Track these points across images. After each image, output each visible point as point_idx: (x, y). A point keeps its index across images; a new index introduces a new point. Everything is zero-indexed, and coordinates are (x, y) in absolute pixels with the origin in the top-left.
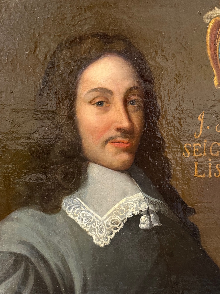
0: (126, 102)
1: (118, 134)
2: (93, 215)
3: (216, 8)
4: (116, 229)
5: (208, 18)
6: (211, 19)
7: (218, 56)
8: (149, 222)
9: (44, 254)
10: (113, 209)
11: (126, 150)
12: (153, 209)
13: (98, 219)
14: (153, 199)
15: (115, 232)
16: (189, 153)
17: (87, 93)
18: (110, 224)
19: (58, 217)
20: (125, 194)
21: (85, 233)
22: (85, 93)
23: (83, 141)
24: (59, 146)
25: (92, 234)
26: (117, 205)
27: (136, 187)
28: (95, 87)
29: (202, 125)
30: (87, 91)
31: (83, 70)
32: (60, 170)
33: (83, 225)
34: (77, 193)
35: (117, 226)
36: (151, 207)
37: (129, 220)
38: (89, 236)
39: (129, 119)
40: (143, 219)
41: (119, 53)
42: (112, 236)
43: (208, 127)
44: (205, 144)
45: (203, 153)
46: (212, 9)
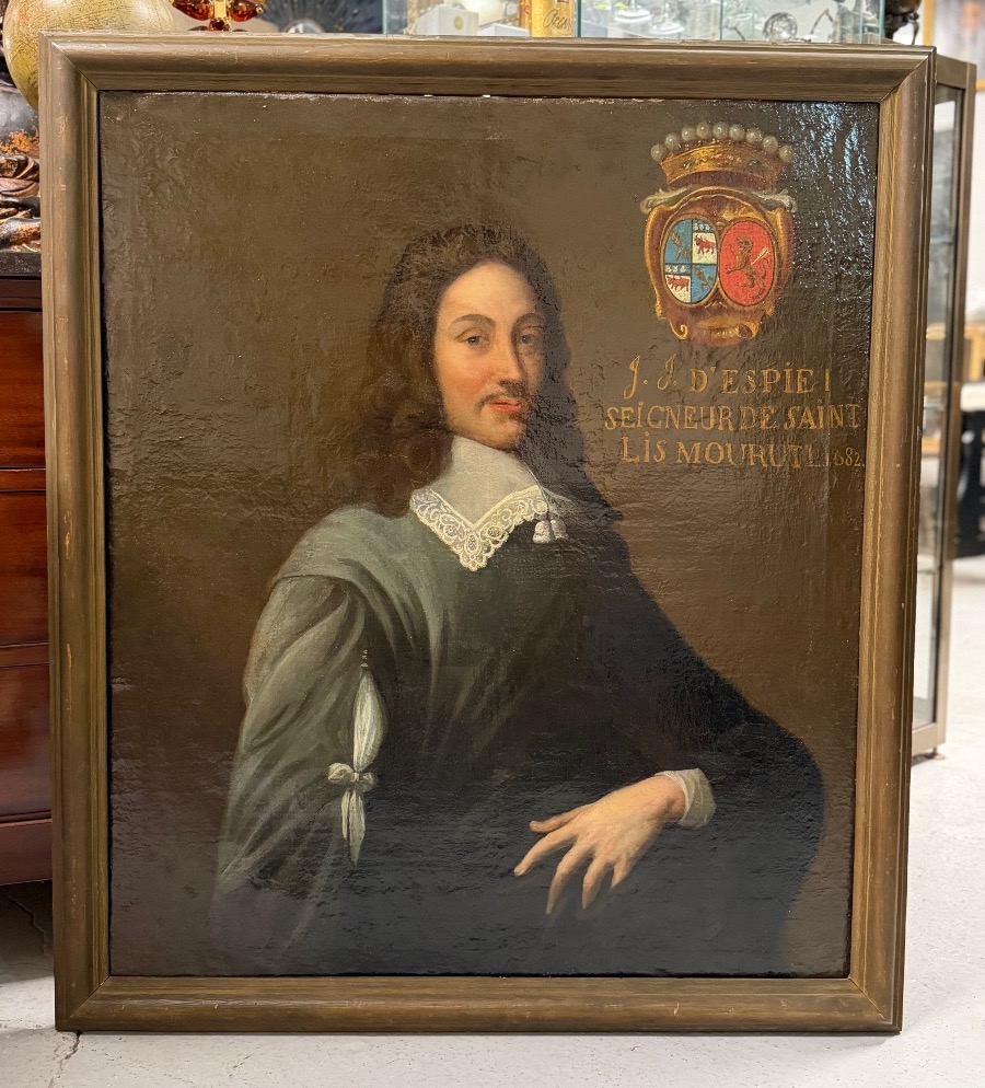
0: (516, 337)
1: (502, 390)
2: (460, 520)
3: (660, 190)
4: (496, 542)
5: (647, 207)
8: (548, 533)
9: (381, 581)
10: (492, 510)
11: (515, 416)
12: (556, 512)
13: (467, 526)
14: (556, 497)
15: (494, 547)
16: (614, 423)
17: (453, 322)
18: (486, 534)
19: (404, 522)
20: (511, 487)
21: (448, 547)
22: (450, 322)
23: (446, 400)
24: (407, 409)
25: (458, 551)
26: (499, 505)
27: (528, 476)
28: (466, 313)
29: (635, 377)
30: (454, 318)
31: (448, 285)
32: (407, 447)
33: (443, 535)
34: (435, 484)
35: (497, 538)
36: (552, 509)
37: (517, 527)
38: (453, 553)
39: (521, 366)
40: (539, 527)
41: (505, 259)
42: (490, 555)
43: (645, 382)
44: (640, 409)
45: (637, 423)
46: (654, 191)
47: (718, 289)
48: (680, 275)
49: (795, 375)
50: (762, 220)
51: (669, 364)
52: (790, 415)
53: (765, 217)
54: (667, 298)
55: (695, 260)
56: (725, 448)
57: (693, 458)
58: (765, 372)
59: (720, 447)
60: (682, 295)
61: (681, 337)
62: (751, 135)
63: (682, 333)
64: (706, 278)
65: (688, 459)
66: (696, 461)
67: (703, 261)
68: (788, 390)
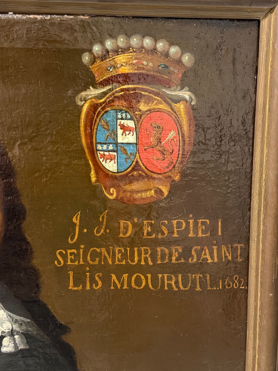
3: (91, 87)
5: (81, 100)
6: (86, 101)
7: (95, 146)
8: (13, 345)
12: (18, 329)
14: (18, 318)
16: (62, 262)
29: (77, 227)
36: (16, 327)
40: (6, 341)
43: (85, 230)
44: (81, 251)
45: (79, 262)
46: (86, 88)
47: (137, 162)
48: (109, 151)
49: (196, 224)
50: (170, 110)
51: (103, 218)
52: (193, 253)
53: (172, 109)
54: (99, 168)
55: (120, 140)
56: (146, 278)
57: (122, 285)
58: (175, 222)
59: (143, 277)
60: (111, 166)
61: (110, 197)
62: (160, 45)
63: (112, 195)
64: (129, 153)
65: (119, 287)
66: (125, 287)
67: (125, 141)
68: (191, 235)
